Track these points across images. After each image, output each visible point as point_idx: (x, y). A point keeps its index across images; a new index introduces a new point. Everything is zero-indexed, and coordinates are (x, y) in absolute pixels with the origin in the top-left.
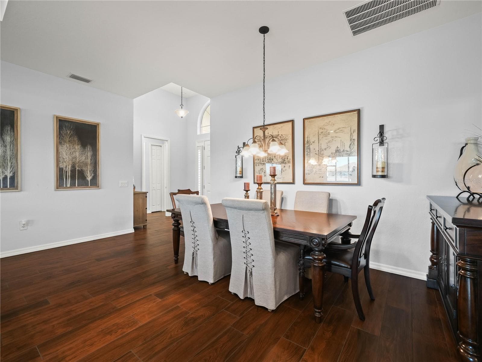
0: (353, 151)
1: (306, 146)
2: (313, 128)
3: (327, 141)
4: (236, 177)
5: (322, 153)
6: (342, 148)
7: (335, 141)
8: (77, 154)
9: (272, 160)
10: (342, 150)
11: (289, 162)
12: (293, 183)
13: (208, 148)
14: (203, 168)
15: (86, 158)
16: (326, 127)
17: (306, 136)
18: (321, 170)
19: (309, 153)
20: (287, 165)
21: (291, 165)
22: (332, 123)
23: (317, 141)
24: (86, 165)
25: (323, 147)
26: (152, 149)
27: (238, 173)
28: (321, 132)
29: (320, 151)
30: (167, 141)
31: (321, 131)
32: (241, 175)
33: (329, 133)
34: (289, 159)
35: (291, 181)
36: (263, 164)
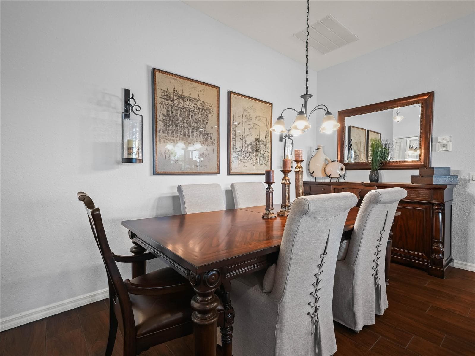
0: (267, 142)
1: (232, 126)
3: (249, 127)
5: (245, 138)
6: (260, 137)
7: (256, 128)
9: (189, 136)
10: (260, 140)
11: (212, 144)
12: (218, 173)
16: (249, 111)
18: (244, 158)
19: (234, 137)
20: (210, 148)
21: (215, 147)
22: (254, 108)
23: (241, 124)
25: (247, 133)
28: (245, 115)
29: (243, 136)
31: (245, 113)
33: (251, 118)
34: (213, 140)
35: (216, 171)
36: (172, 140)
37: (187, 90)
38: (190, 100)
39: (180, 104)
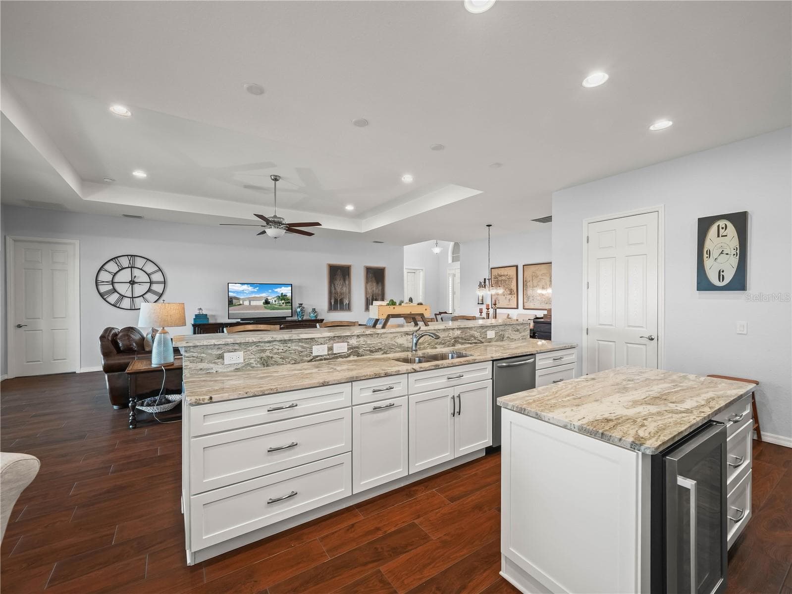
1: (525, 283)
2: (530, 271)
3: (537, 281)
4: (478, 304)
6: (545, 286)
8: (374, 289)
11: (514, 294)
12: (517, 308)
13: (458, 275)
14: (454, 293)
15: (379, 291)
16: (537, 272)
17: (525, 277)
18: (534, 300)
19: (526, 289)
20: (513, 296)
21: (516, 296)
23: (531, 281)
24: (378, 295)
25: (535, 285)
26: (407, 276)
27: (480, 300)
29: (532, 288)
30: (422, 270)
31: (534, 274)
32: (482, 302)
33: (538, 276)
34: (515, 291)
35: (516, 307)
37: (502, 272)
38: (504, 276)
39: (500, 278)
